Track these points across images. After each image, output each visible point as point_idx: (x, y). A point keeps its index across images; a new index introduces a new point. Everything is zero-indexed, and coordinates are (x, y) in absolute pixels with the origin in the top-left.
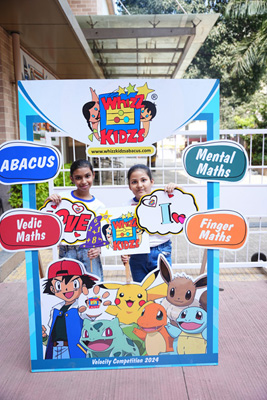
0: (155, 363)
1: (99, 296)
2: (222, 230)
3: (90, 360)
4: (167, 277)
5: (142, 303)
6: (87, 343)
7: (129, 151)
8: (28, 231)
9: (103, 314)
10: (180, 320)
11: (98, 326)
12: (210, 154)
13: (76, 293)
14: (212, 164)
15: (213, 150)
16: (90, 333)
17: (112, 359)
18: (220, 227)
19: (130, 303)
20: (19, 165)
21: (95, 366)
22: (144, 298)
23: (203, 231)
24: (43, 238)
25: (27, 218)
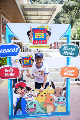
0: (50, 115)
1: (32, 93)
2: (71, 72)
3: (29, 115)
4: (54, 87)
5: (46, 96)
6: (28, 109)
7: (42, 47)
8: (9, 73)
9: (33, 99)
10: (58, 101)
11: (31, 104)
12: (68, 48)
13: (25, 93)
14: (68, 51)
15: (69, 47)
16: (29, 106)
17: (36, 114)
18: (70, 71)
19: (42, 95)
20: (6, 51)
21: (30, 117)
22: (46, 94)
23: (65, 73)
24: (14, 75)
25: (9, 68)
